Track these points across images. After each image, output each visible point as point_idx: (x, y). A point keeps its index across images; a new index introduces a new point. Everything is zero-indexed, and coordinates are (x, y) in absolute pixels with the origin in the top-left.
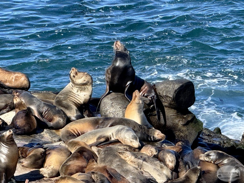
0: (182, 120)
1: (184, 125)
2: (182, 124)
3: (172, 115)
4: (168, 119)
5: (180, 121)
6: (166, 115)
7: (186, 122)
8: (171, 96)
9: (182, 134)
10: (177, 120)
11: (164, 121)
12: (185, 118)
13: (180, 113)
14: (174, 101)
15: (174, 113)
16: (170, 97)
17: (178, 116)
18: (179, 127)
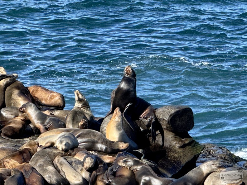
0: (179, 143)
1: (180, 147)
2: (178, 146)
3: (170, 137)
4: (166, 141)
5: (176, 143)
6: (165, 137)
7: (182, 145)
8: (167, 119)
9: (176, 155)
10: (175, 142)
11: (162, 142)
12: (183, 141)
13: (178, 136)
14: (169, 124)
15: (172, 135)
16: (165, 120)
17: (176, 138)
18: (175, 149)
